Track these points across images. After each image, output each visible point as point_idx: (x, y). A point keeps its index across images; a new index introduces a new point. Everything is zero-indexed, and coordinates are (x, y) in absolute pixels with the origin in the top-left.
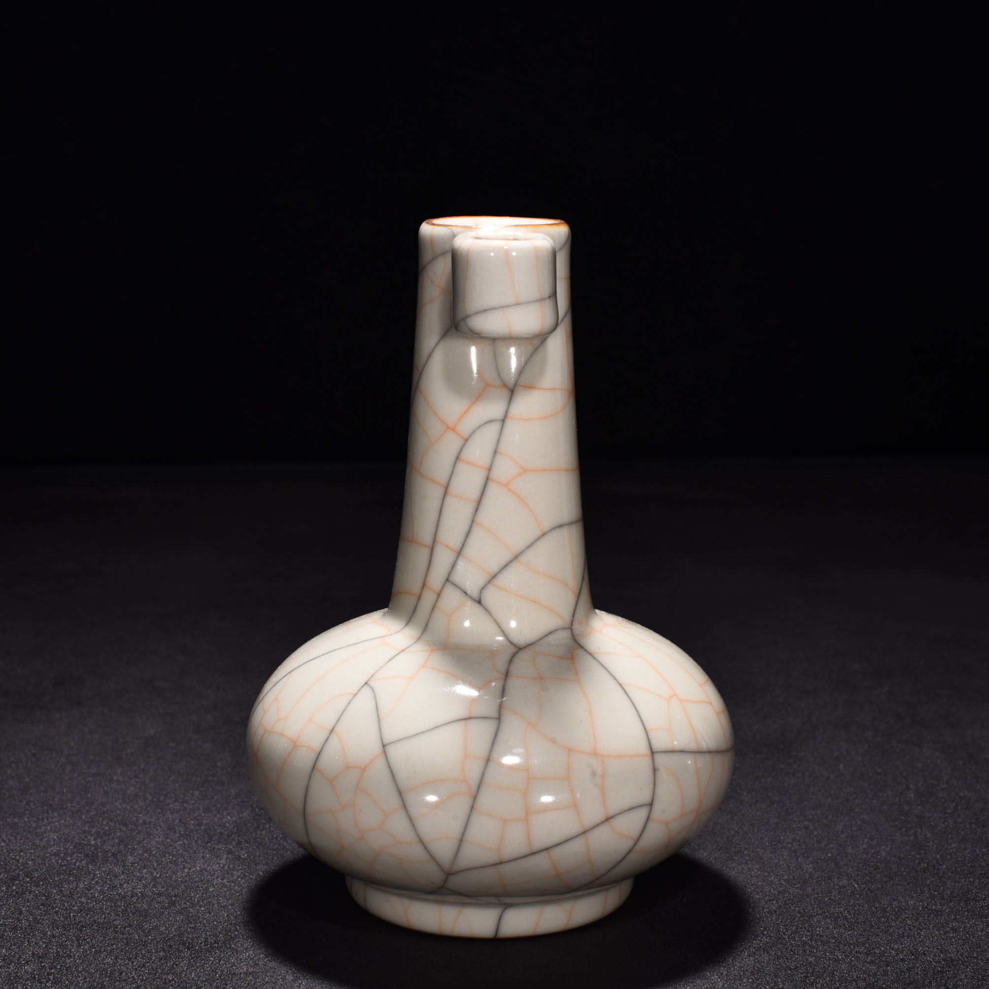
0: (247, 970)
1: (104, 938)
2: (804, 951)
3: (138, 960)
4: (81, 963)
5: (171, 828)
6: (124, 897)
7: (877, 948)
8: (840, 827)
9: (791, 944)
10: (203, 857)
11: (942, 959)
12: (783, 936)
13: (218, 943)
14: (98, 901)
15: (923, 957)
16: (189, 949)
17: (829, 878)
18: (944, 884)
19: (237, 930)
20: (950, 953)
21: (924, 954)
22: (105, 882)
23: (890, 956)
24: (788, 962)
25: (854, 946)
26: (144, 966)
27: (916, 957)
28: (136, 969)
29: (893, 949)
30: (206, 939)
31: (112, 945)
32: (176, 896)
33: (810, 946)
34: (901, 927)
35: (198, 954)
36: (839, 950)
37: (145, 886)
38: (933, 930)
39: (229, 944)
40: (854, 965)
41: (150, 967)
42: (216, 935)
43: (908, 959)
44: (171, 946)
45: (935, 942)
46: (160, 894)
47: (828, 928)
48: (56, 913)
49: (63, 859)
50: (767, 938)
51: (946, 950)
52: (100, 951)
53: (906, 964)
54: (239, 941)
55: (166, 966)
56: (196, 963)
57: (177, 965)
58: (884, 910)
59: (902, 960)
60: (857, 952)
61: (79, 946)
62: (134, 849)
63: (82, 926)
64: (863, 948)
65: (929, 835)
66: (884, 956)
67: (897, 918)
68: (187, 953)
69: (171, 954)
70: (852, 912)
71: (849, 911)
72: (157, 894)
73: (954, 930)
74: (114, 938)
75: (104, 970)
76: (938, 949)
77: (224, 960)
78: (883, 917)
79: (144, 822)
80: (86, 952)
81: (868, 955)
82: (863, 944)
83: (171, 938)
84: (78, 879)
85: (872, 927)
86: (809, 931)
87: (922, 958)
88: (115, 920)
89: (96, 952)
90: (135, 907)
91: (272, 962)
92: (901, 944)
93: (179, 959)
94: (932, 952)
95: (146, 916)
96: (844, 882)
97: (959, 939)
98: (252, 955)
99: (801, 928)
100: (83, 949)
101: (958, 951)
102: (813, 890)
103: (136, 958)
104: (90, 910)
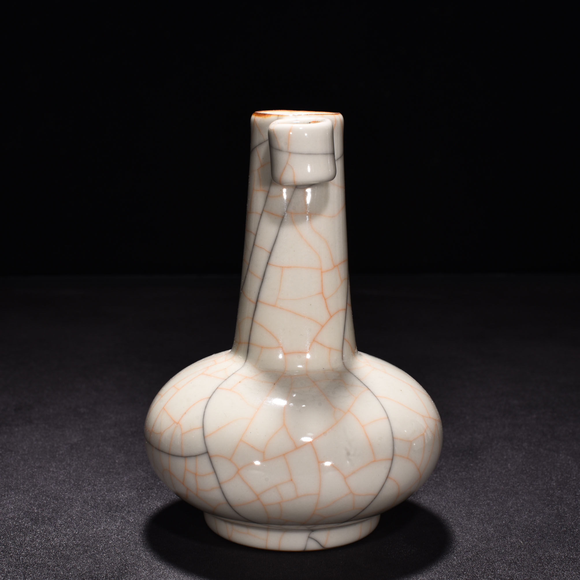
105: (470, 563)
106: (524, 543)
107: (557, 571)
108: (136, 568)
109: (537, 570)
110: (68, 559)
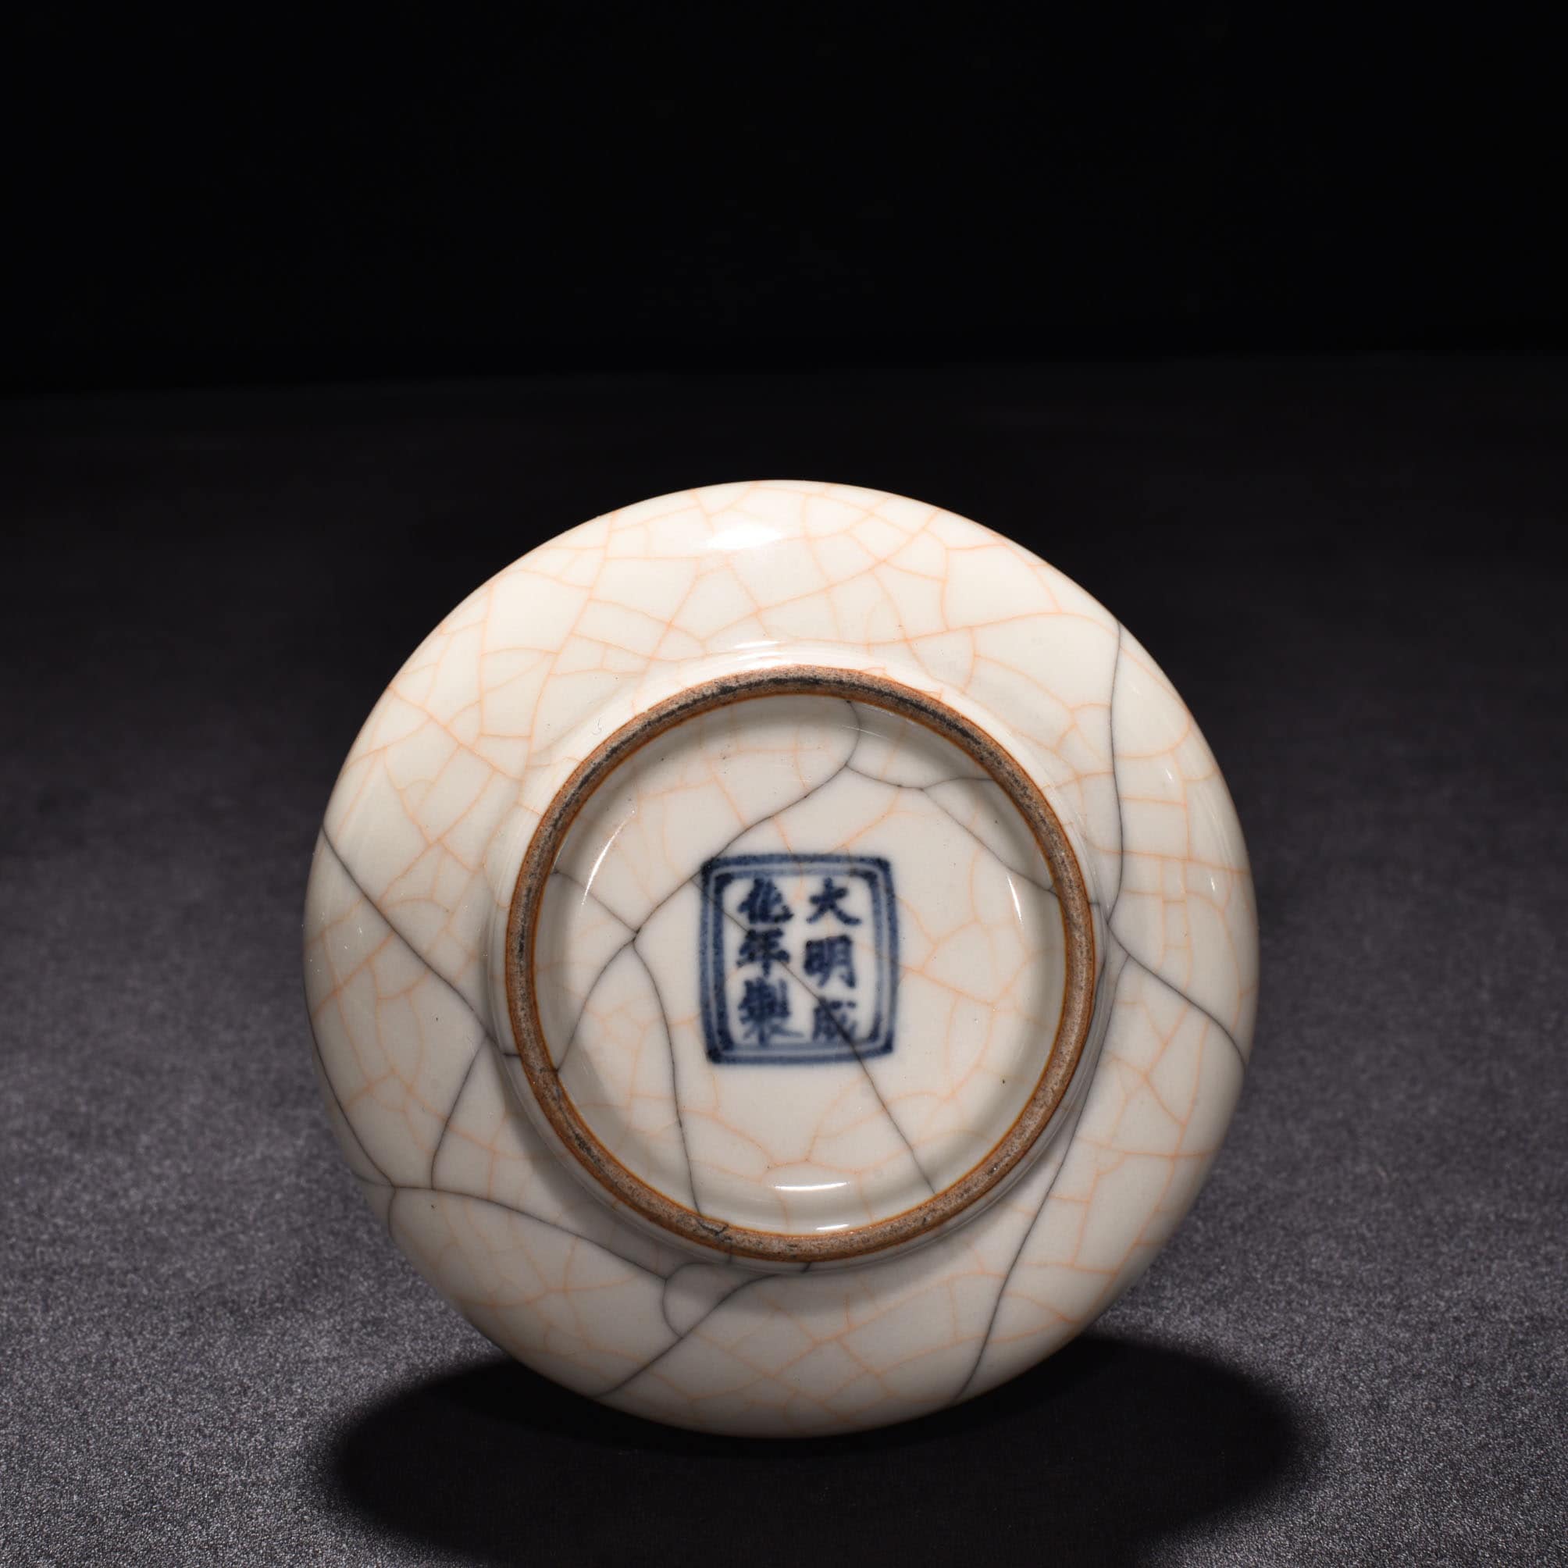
0: (329, 1353)
1: (90, 1293)
2: (1289, 1303)
3: (144, 1336)
4: (48, 1345)
5: (217, 1078)
6: (128, 1214)
7: (1415, 1296)
8: (1360, 1059)
9: (1267, 1290)
10: (269, 1134)
11: (1526, 1317)
12: (1254, 1274)
13: (282, 1302)
14: (83, 1222)
15: (1493, 1314)
16: (232, 1313)
17: (1338, 1159)
18: (1535, 1170)
19: (316, 1276)
20: (1540, 1305)
21: (1496, 1308)
22: (99, 1186)
23: (1436, 1311)
24: (1260, 1325)
25: (1375, 1294)
26: (154, 1348)
27: (1480, 1313)
28: (140, 1355)
29: (1441, 1297)
30: (264, 1293)
31: (102, 1308)
32: (217, 1210)
33: (1299, 1293)
34: (1458, 1255)
35: (248, 1323)
36: (1348, 1301)
37: (166, 1192)
38: (1513, 1258)
39: (303, 1303)
40: (1373, 1331)
41: (164, 1351)
42: (280, 1287)
43: (1467, 1318)
44: (202, 1309)
45: (1514, 1284)
46: (190, 1208)
47: (1331, 1258)
48: (12, 1247)
49: (31, 1142)
50: (1225, 1277)
51: (1533, 1301)
52: (81, 1321)
53: (1463, 1328)
54: (318, 1296)
55: (191, 1348)
56: (242, 1342)
57: (210, 1345)
58: (1429, 1222)
59: (1457, 1320)
60: (1380, 1304)
61: (46, 1309)
62: (151, 1121)
63: (55, 1272)
64: (1391, 1296)
65: (1512, 1074)
66: (1426, 1312)
67: (1451, 1237)
68: (228, 1322)
69: (202, 1324)
70: (1374, 1226)
71: (1368, 1226)
72: (184, 1207)
73: (1550, 1260)
74: (107, 1294)
75: (85, 1356)
76: (1519, 1297)
77: (291, 1335)
78: (1427, 1235)
79: (173, 1069)
80: (58, 1321)
81: (1398, 1310)
82: (1391, 1288)
83: (203, 1293)
84: (53, 1180)
85: (1407, 1255)
86: (1297, 1264)
87: (1491, 1314)
88: (111, 1259)
89: (74, 1323)
90: (146, 1233)
91: (372, 1336)
92: (1457, 1288)
93: (214, 1332)
94: (1508, 1303)
95: (164, 1251)
96: (1362, 1168)
97: (1556, 1278)
98: (339, 1323)
99: (1285, 1258)
100: (53, 1316)
101: (1554, 1303)
102: (1310, 1183)
103: (140, 1333)
104: (71, 1240)
105: (1239, 1239)
106: (1389, 1175)
107: (1474, 1260)
108: (342, 1270)
109: (1419, 1257)
110: (162, 1248)
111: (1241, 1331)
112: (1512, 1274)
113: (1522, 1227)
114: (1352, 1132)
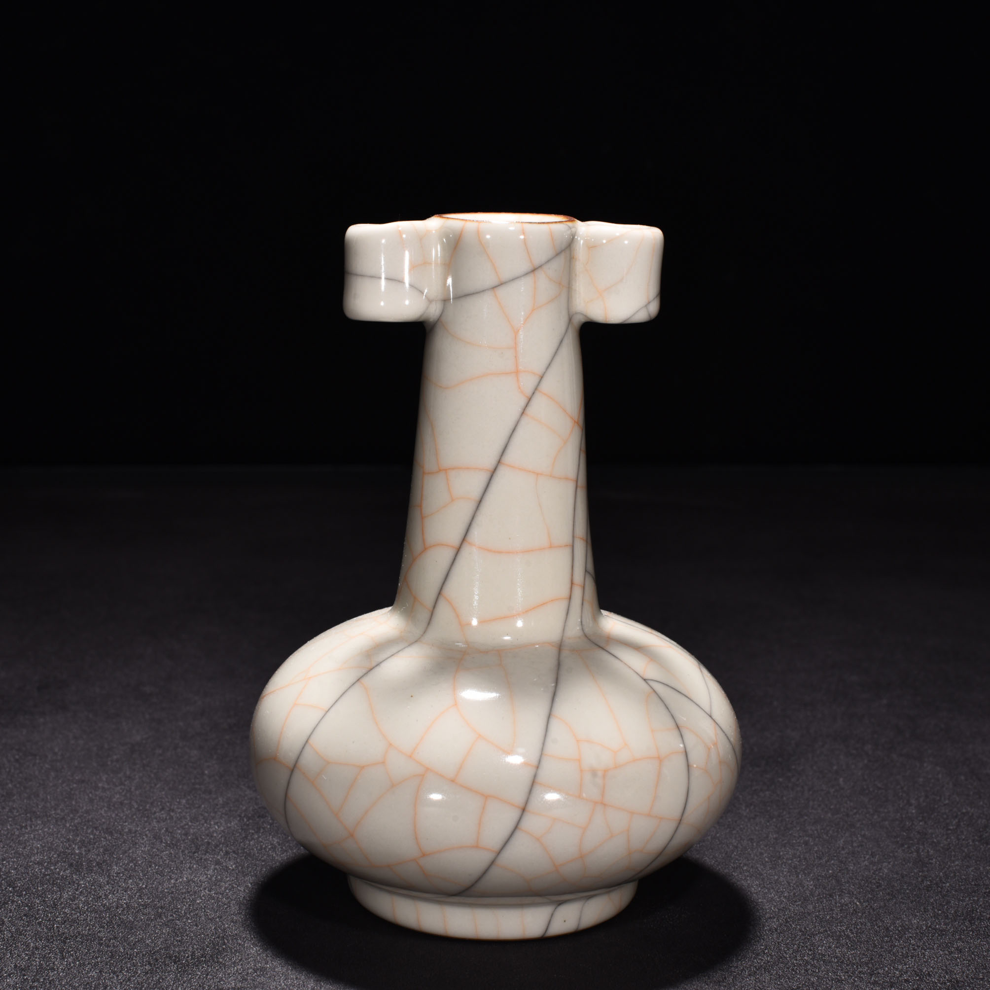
0: (235, 985)
1: (89, 950)
2: (806, 970)
3: (123, 973)
4: (65, 977)
5: (156, 837)
6: (109, 909)
7: (881, 968)
8: (841, 842)
9: (793, 964)
10: (190, 868)
11: (947, 980)
12: (785, 955)
13: (205, 957)
14: (81, 912)
15: (928, 978)
16: (175, 963)
17: (831, 896)
18: (948, 902)
19: (224, 944)
20: (955, 974)
21: (929, 975)
22: (90, 893)
23: (894, 976)
24: (790, 982)
25: (857, 966)
26: (129, 980)
27: (920, 978)
28: (121, 983)
29: (897, 969)
30: (193, 953)
31: (97, 958)
32: (162, 908)
33: (812, 965)
34: (905, 947)
35: (185, 968)
36: (842, 970)
37: (131, 897)
38: (938, 950)
39: (217, 958)
40: (857, 986)
41: (136, 981)
42: (203, 949)
43: (912, 980)
44: (157, 960)
45: (939, 963)
46: (146, 906)
47: (830, 947)
48: (40, 924)
49: (47, 869)
50: (768, 956)
51: (951, 971)
52: (84, 964)
53: (910, 985)
54: (226, 955)
55: (152, 981)
56: (182, 978)
57: (163, 979)
58: (887, 929)
59: (907, 981)
60: (860, 972)
61: (63, 958)
62: (119, 859)
63: (66, 938)
64: (867, 968)
65: (932, 852)
66: (888, 976)
67: (901, 938)
68: (174, 967)
69: (158, 968)
70: (854, 931)
71: (851, 930)
72: (143, 905)
73: (960, 951)
74: (99, 951)
75: (88, 983)
76: (943, 970)
77: (211, 975)
78: (886, 936)
79: (130, 831)
80: (70, 964)
81: (871, 975)
82: (867, 964)
83: (158, 951)
84: (61, 889)
85: (875, 946)
86: (810, 950)
87: (927, 978)
88: (100, 932)
89: (80, 965)
90: (120, 919)
91: (260, 977)
92: (905, 965)
93: (165, 973)
94: (936, 973)
95: (132, 928)
96: (846, 899)
97: (964, 960)
98: (240, 969)
99: (802, 947)
100: (67, 961)
101: (963, 973)
102: (815, 907)
103: (120, 972)
104: (74, 921)
105: (775, 936)
106: (862, 904)
107: (914, 949)
108: (240, 941)
109: (882, 948)
110: (130, 927)
111: (779, 985)
112: (938, 958)
113: (942, 933)
114: (838, 881)
